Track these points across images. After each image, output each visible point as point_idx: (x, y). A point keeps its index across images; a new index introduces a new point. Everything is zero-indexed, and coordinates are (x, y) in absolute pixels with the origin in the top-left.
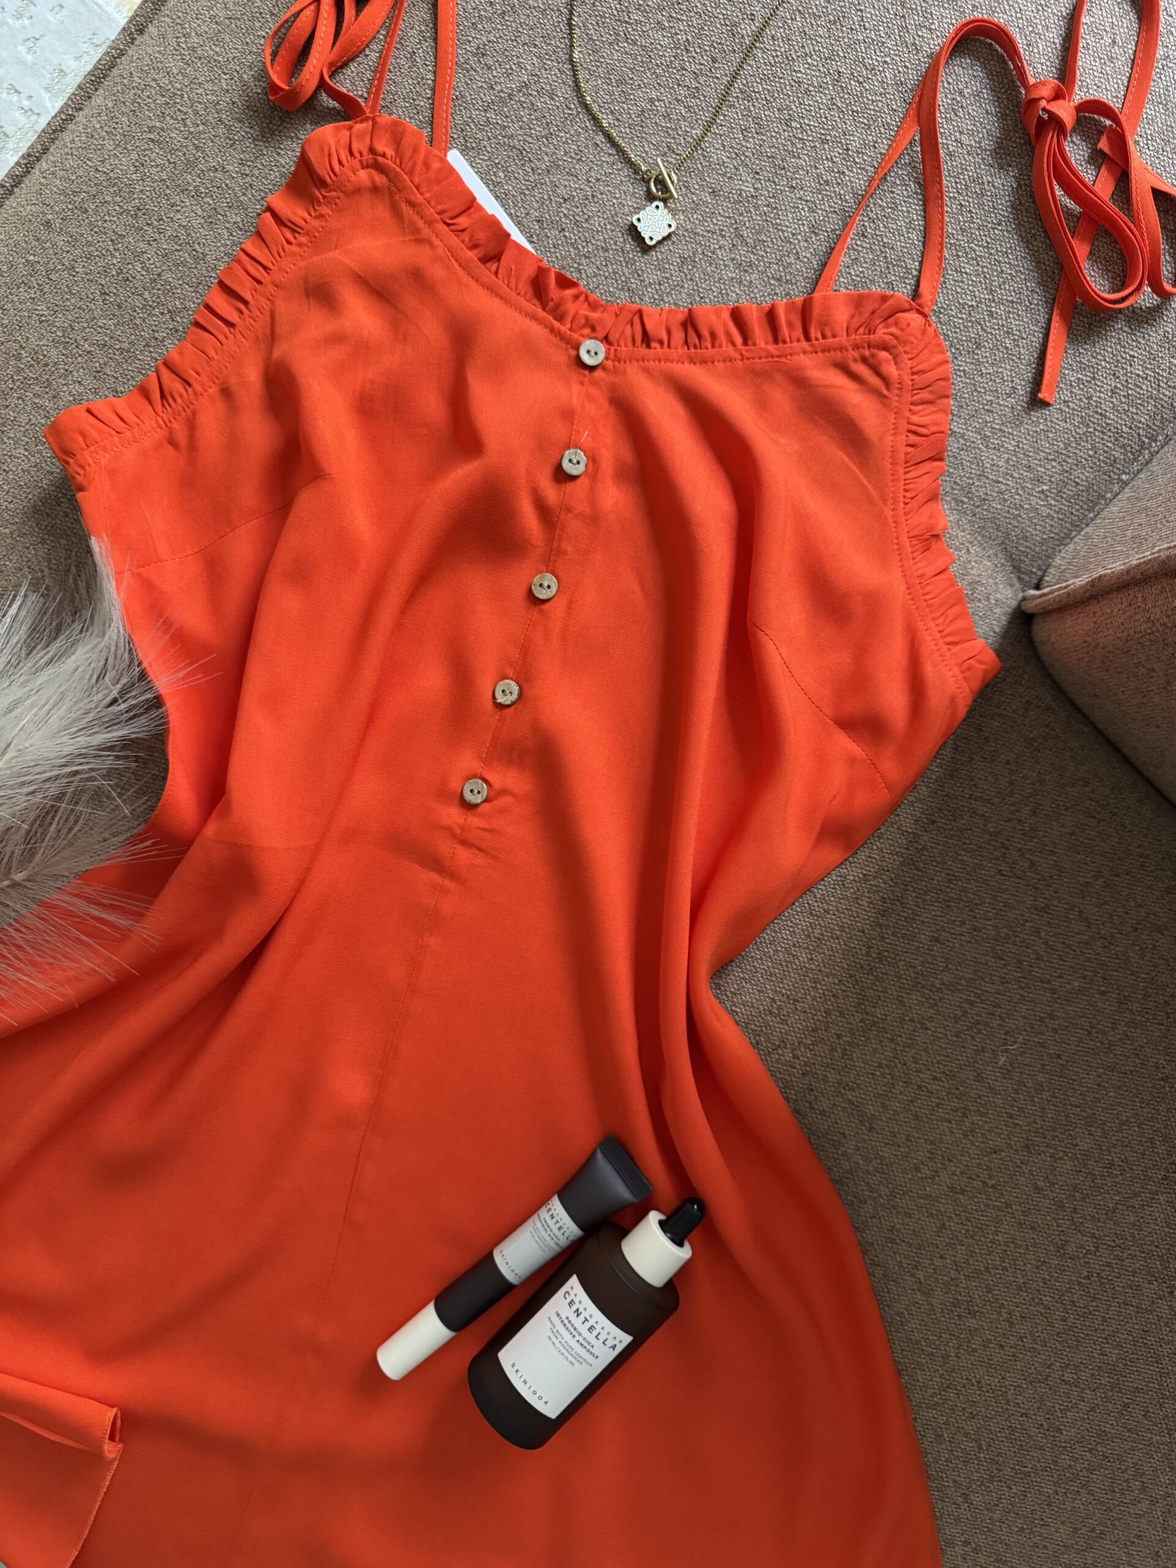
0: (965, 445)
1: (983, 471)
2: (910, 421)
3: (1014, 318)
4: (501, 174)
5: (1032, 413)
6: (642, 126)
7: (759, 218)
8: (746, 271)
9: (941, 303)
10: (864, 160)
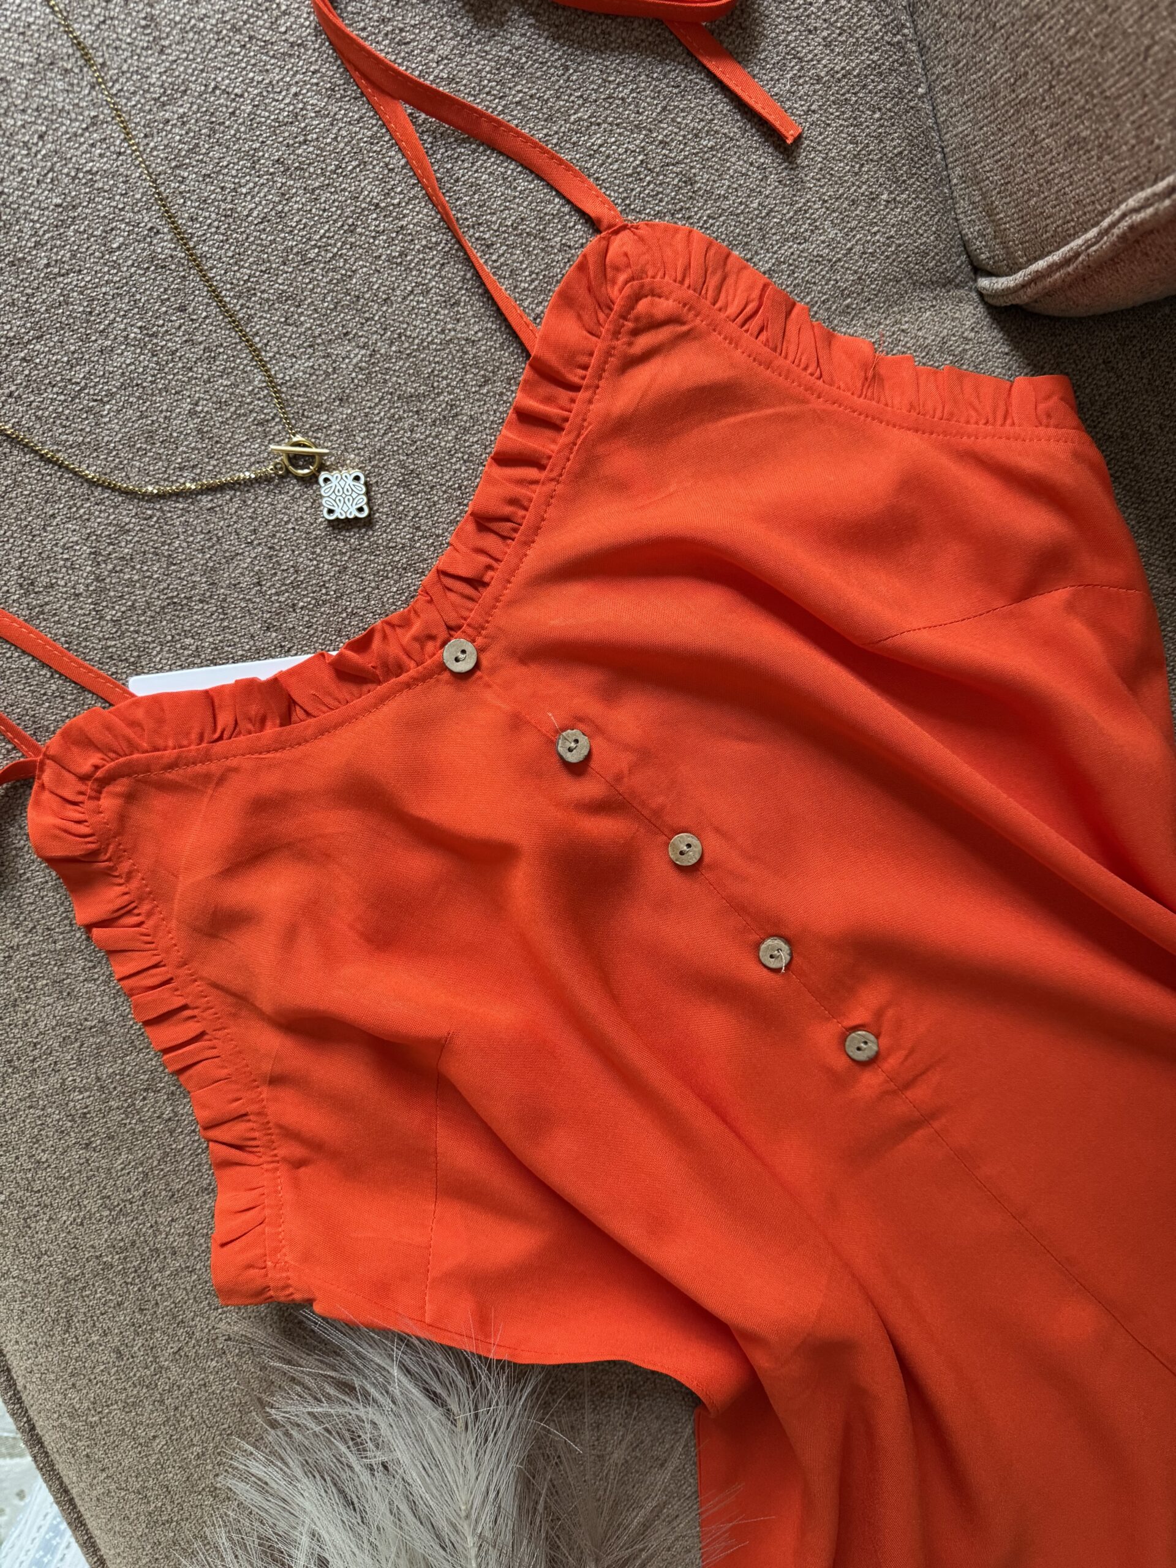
0: (790, 265)
1: (830, 261)
2: (732, 317)
3: (684, 118)
4: (188, 641)
5: (799, 161)
6: (217, 442)
7: (401, 363)
8: (457, 415)
9: (617, 198)
10: (401, 193)
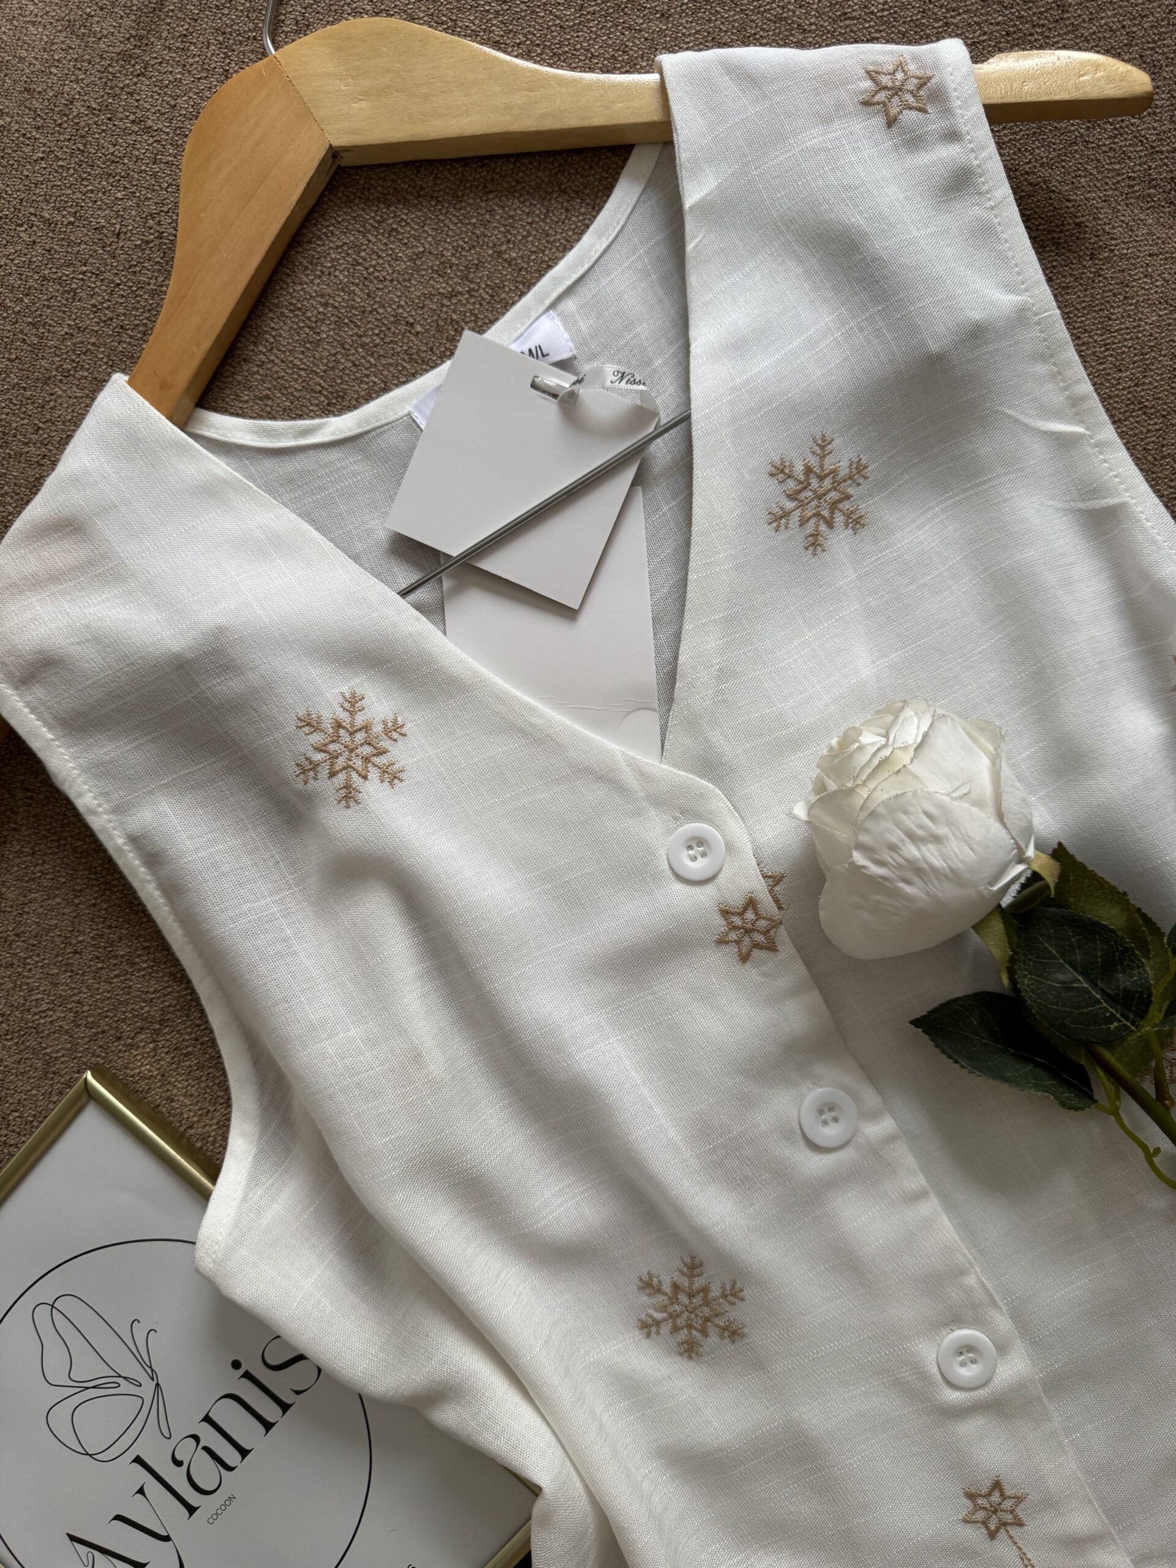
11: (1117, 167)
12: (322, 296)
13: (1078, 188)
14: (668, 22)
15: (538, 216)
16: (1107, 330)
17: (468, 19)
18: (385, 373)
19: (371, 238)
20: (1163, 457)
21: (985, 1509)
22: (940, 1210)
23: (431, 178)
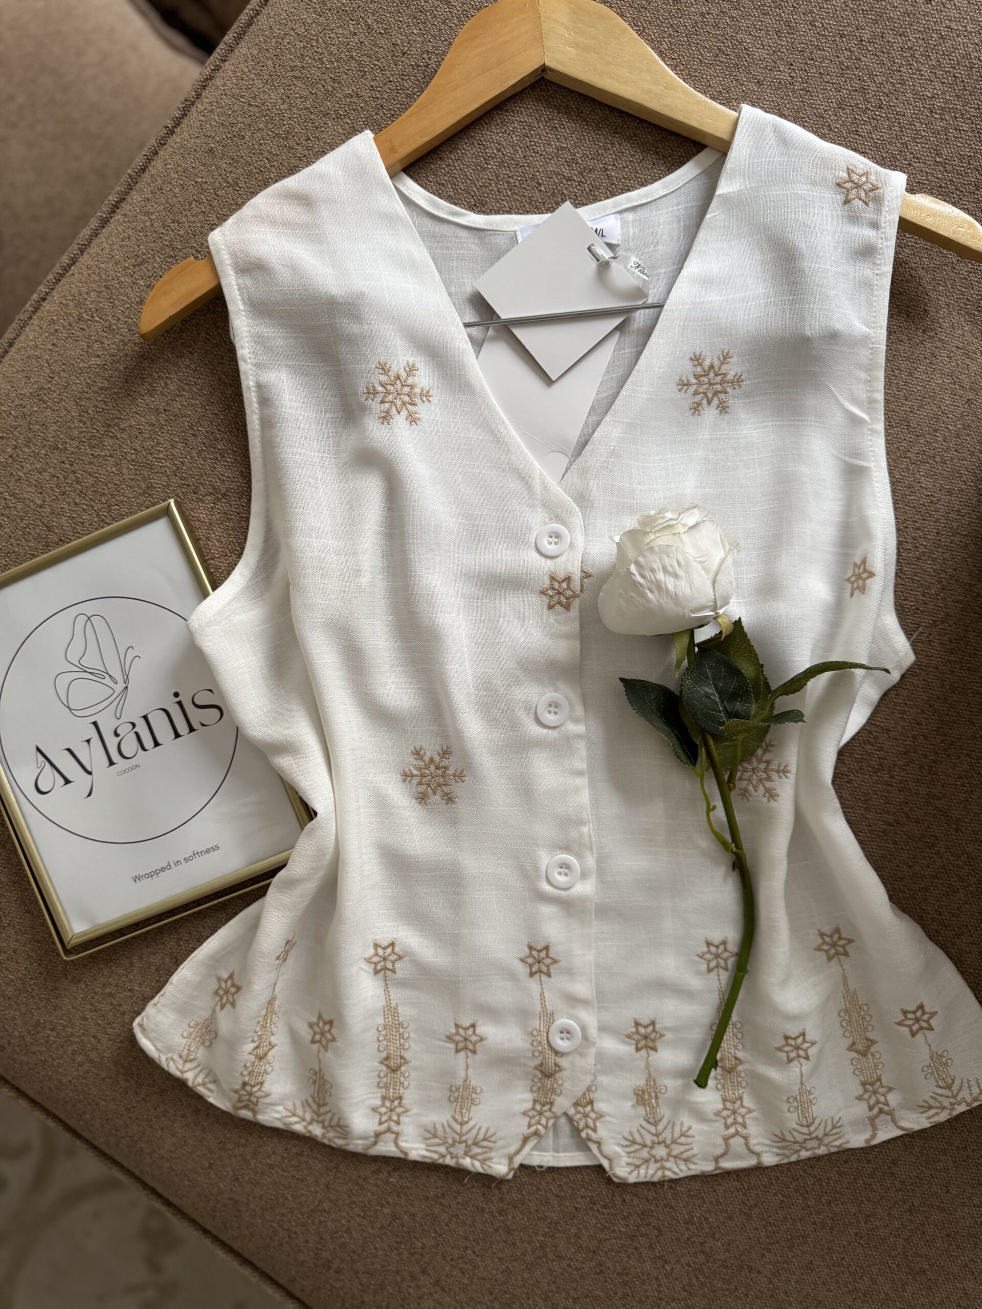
11: (964, 290)
12: (499, 144)
13: (936, 290)
14: (759, 88)
15: (637, 159)
16: (910, 374)
17: (653, 31)
18: (513, 203)
19: (541, 125)
20: (906, 458)
21: (535, 958)
22: (587, 786)
23: (590, 109)
